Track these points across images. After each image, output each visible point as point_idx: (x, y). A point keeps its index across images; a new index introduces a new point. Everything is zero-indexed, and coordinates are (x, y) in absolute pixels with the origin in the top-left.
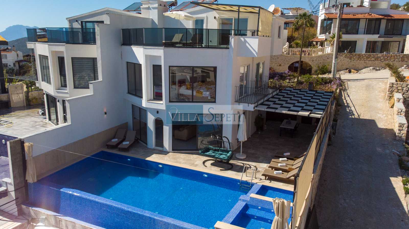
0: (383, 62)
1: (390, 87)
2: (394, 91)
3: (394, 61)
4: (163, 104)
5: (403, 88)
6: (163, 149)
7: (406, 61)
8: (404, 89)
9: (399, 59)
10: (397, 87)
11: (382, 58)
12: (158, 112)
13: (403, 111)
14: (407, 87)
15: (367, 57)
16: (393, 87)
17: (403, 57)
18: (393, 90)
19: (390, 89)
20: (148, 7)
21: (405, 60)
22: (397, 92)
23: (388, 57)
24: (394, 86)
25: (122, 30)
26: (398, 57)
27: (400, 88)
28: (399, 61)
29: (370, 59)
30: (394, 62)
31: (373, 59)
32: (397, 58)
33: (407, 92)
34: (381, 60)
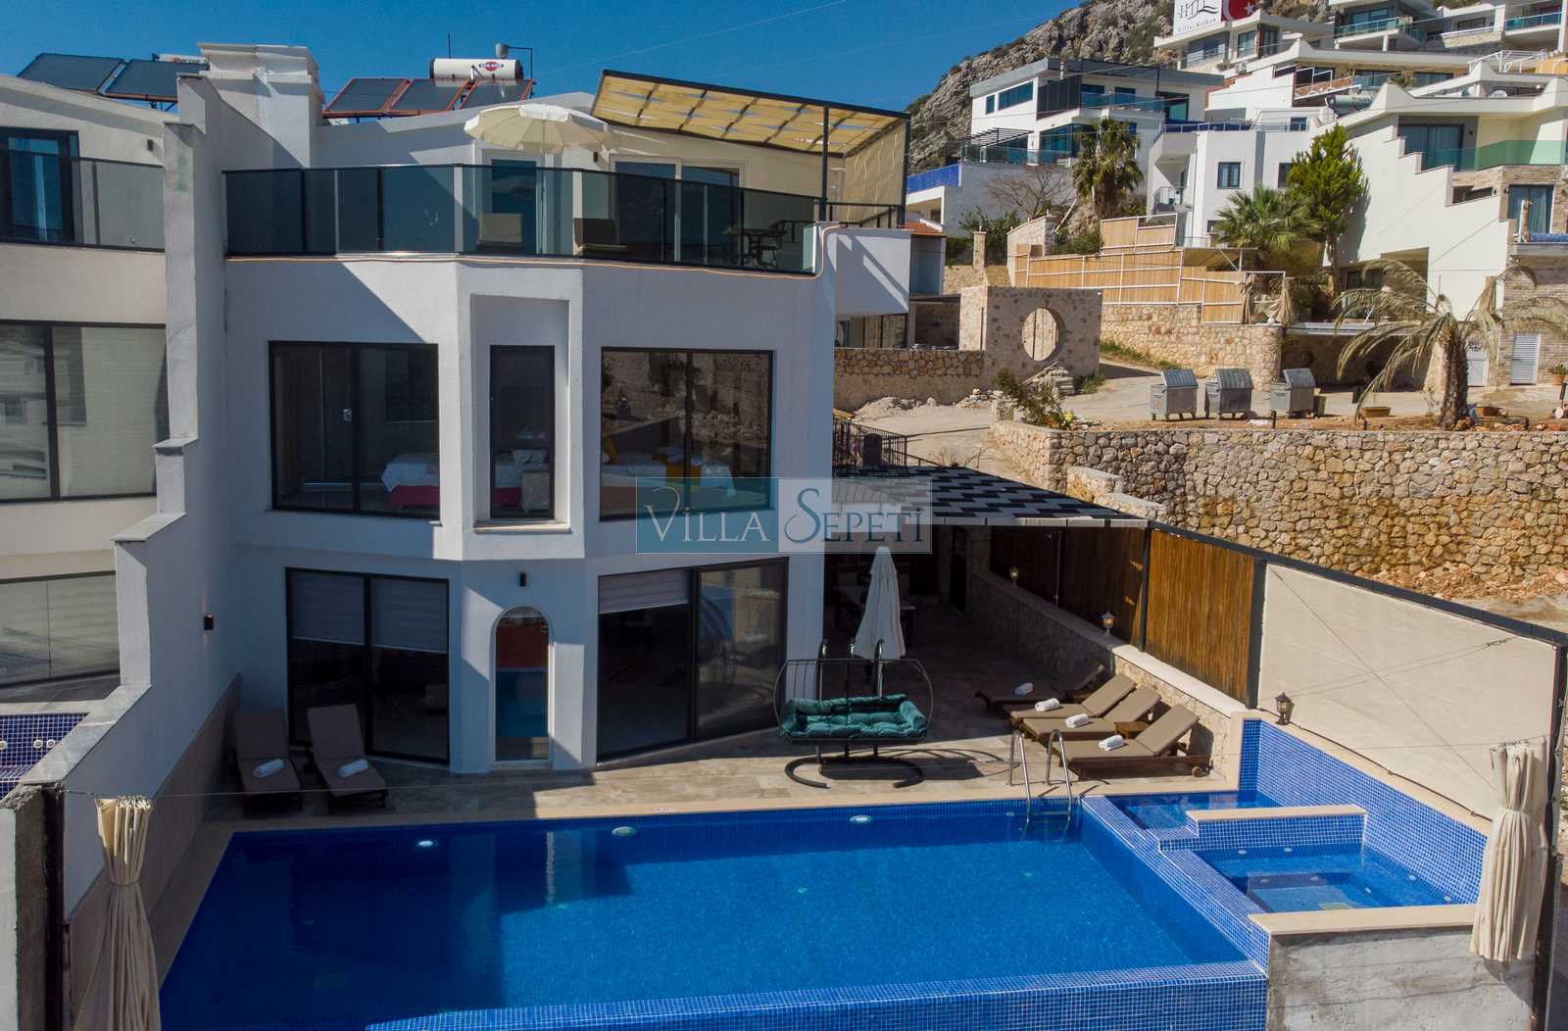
0: (915, 378)
1: (1053, 446)
2: (1065, 459)
3: (945, 374)
4: (569, 532)
5: (1088, 447)
6: (551, 764)
7: (976, 376)
9: (957, 367)
10: (1072, 448)
11: (911, 365)
12: (523, 580)
14: (1096, 443)
15: (870, 362)
16: (1060, 446)
17: (966, 360)
18: (1062, 457)
20: (251, 78)
21: (973, 373)
22: (1072, 464)
23: (927, 362)
24: (1063, 444)
25: (224, 176)
26: (954, 361)
27: (1079, 449)
28: (958, 376)
29: (878, 368)
30: (945, 378)
31: (887, 369)
32: (952, 366)
33: (1099, 463)
34: (909, 374)
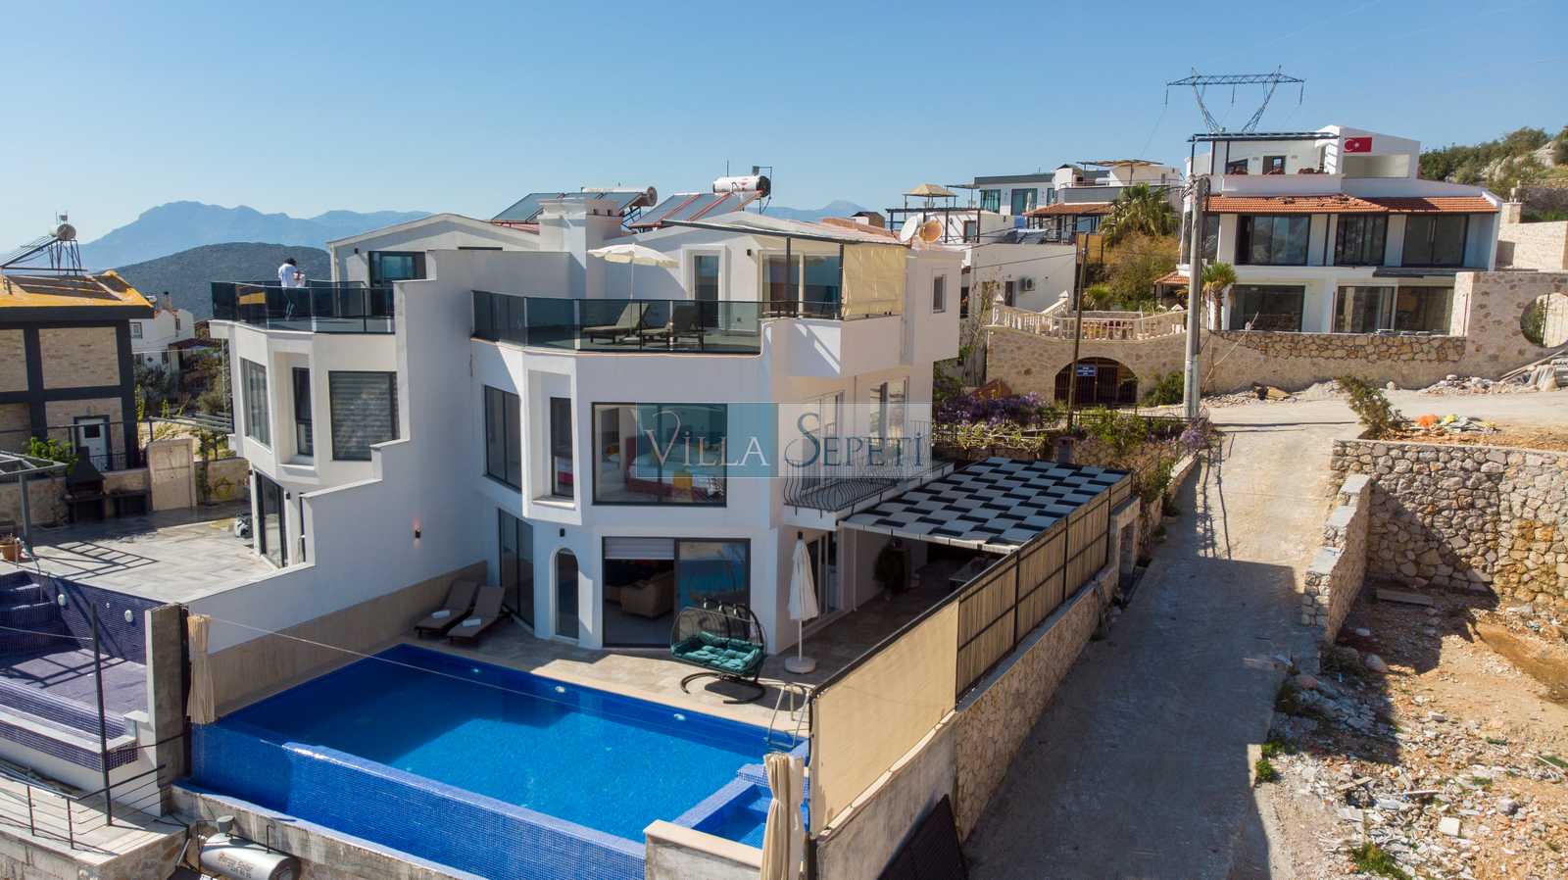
0: (1374, 362)
1: (1336, 453)
2: (1349, 466)
3: (1413, 359)
4: (574, 509)
5: (1377, 457)
6: (578, 643)
7: (1454, 361)
8: (1381, 461)
9: (1429, 352)
10: (1358, 456)
11: (1370, 349)
12: (562, 533)
13: (1339, 533)
14: (1387, 454)
15: (1319, 346)
16: (1344, 454)
17: (1441, 346)
18: (1346, 464)
19: (1337, 461)
20: (558, 217)
21: (1450, 358)
22: (1357, 472)
23: (1390, 347)
24: (1347, 452)
25: (472, 294)
26: (1426, 347)
27: (1366, 459)
28: (1430, 361)
29: (1329, 351)
30: (1413, 363)
31: (1340, 353)
32: (1422, 351)
33: (1390, 473)
34: (1366, 358)
